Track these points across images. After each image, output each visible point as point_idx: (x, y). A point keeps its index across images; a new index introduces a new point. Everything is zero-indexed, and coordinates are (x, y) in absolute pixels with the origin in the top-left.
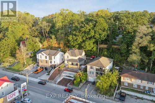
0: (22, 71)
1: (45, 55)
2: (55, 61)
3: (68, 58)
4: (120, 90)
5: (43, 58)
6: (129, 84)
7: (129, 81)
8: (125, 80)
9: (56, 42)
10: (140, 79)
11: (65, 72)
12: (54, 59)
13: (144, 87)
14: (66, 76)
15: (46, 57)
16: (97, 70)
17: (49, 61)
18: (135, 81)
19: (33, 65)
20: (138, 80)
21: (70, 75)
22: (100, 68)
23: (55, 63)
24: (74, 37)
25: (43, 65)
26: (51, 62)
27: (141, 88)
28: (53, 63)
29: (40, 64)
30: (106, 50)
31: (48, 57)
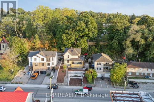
0: (13, 79)
1: (42, 57)
2: (53, 63)
3: (68, 57)
4: (128, 79)
5: (39, 61)
6: (132, 73)
7: (133, 71)
8: (130, 71)
9: (39, 42)
10: (142, 68)
11: (70, 72)
12: (53, 60)
13: (144, 74)
14: (72, 76)
15: (43, 60)
16: (104, 65)
17: (47, 63)
18: (138, 70)
19: (22, 70)
20: (140, 69)
21: (77, 75)
22: (107, 63)
23: (53, 64)
24: (67, 35)
25: (38, 69)
26: (49, 64)
27: (142, 75)
28: (51, 65)
29: (35, 68)
30: (94, 47)
31: (45, 59)
